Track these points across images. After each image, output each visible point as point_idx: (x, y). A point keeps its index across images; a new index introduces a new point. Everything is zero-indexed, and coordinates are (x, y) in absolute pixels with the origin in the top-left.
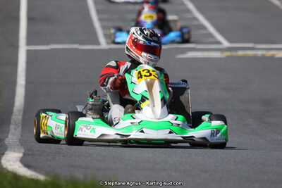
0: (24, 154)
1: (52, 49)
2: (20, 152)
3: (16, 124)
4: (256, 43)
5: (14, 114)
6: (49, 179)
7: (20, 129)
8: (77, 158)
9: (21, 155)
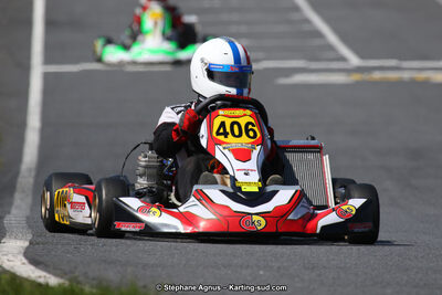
0: (31, 243)
2: (26, 239)
3: (23, 191)
4: (401, 58)
5: (21, 175)
7: (29, 200)
8: (114, 249)
9: (27, 244)
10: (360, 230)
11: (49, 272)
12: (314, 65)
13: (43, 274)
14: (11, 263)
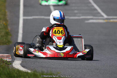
0: (22, 62)
1: (33, 19)
2: (21, 61)
6: (32, 72)
8: (44, 64)
9: (21, 62)
10: (88, 57)
11: (28, 69)
12: (95, 18)
13: (26, 70)
14: (17, 67)
